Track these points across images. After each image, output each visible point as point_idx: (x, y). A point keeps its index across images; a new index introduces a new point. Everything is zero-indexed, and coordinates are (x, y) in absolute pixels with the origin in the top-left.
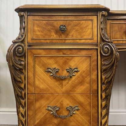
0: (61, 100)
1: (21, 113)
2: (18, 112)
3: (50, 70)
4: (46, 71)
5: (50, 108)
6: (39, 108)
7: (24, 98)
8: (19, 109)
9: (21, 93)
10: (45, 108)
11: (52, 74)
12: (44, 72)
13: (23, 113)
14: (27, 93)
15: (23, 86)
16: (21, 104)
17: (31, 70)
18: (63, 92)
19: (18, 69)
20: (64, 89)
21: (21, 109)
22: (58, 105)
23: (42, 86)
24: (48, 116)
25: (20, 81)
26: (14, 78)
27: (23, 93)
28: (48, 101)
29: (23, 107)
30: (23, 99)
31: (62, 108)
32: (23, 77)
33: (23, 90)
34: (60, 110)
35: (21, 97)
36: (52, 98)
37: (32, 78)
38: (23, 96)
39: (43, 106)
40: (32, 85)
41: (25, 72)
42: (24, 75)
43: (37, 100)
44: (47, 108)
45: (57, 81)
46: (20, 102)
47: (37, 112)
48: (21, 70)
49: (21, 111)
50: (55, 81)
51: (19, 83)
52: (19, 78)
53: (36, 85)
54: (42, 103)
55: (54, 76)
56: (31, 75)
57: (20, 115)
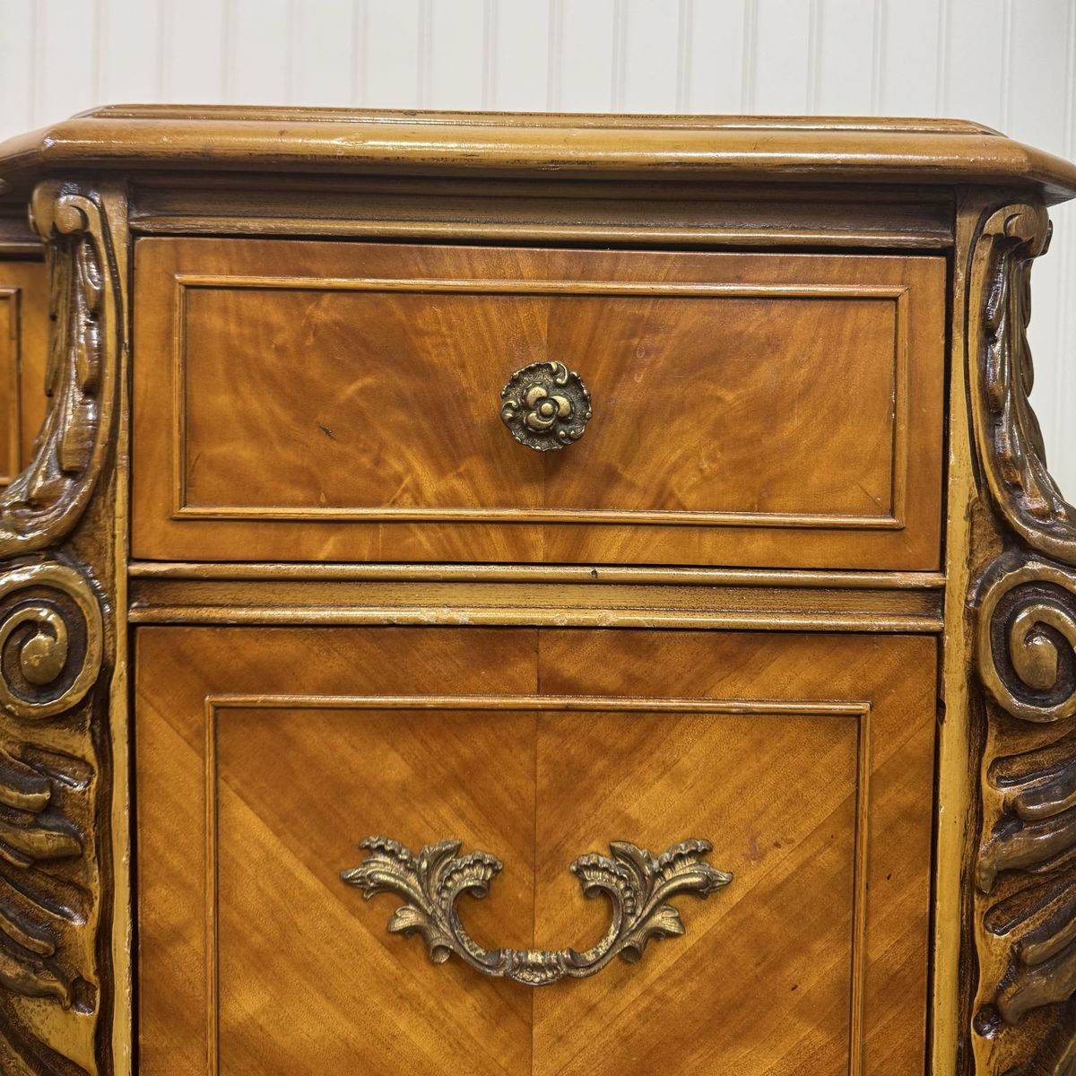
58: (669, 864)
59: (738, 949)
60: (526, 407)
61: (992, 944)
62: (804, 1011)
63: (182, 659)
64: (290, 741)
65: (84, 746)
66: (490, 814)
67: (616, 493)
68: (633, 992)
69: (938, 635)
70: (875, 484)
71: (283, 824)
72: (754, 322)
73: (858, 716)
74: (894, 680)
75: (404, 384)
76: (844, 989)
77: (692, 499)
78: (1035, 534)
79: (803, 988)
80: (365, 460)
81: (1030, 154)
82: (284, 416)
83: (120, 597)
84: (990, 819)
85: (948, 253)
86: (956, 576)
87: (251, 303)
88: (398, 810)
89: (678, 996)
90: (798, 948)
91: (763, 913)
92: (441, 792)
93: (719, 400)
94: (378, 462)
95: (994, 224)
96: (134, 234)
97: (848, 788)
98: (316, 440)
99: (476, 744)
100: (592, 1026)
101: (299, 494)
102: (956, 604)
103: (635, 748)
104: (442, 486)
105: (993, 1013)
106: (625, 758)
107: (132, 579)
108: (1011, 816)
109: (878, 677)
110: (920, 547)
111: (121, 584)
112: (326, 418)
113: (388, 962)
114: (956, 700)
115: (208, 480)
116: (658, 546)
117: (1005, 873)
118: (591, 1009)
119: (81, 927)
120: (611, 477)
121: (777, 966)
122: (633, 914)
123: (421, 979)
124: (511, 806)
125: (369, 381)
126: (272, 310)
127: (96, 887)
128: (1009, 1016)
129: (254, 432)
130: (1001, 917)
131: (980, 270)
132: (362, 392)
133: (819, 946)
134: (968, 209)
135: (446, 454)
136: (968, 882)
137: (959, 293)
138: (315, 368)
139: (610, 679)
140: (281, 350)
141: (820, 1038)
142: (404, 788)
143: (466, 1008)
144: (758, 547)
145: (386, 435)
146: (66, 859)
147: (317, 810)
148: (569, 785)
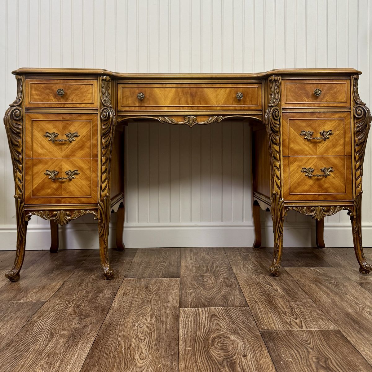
0: (60, 165)
1: (19, 178)
2: (15, 177)
3: (48, 134)
4: (44, 136)
5: (48, 173)
6: (37, 173)
7: (21, 162)
8: (16, 173)
9: (18, 157)
10: (43, 173)
11: (51, 139)
12: (42, 137)
13: (20, 178)
14: (25, 158)
15: (20, 150)
16: (18, 169)
17: (29, 135)
18: (62, 157)
19: (16, 132)
20: (63, 154)
21: (18, 173)
22: (57, 169)
23: (40, 151)
24: (46, 180)
25: (17, 145)
26: (12, 142)
27: (21, 157)
28: (46, 166)
29: (20, 172)
30: (21, 164)
31: (61, 173)
32: (20, 140)
33: (20, 154)
34: (59, 175)
35: (18, 161)
36: (50, 162)
37: (30, 143)
38: (21, 160)
39: (41, 171)
40: (30, 149)
41: (23, 136)
42: (22, 139)
43: (34, 165)
44: (45, 172)
45: (56, 146)
46: (17, 166)
47: (34, 177)
48: (18, 134)
49: (19, 176)
50: (54, 145)
51: (17, 147)
52: (16, 141)
53: (34, 149)
54: (40, 168)
55: (53, 140)
56: (28, 139)
57: (17, 179)
58: (328, 132)
59: (335, 140)
60: (317, 92)
61: (357, 139)
62: (340, 145)
63: (286, 115)
64: (295, 122)
65: (278, 123)
66: (312, 128)
67: (323, 101)
68: (325, 144)
69: (351, 112)
70: (345, 99)
71: (295, 130)
72: (334, 86)
73: (344, 119)
74: (347, 116)
75: (304, 92)
76: (344, 143)
77: (329, 101)
78: (359, 103)
79: (340, 143)
80: (301, 98)
81: (357, 71)
82: (294, 95)
83: (281, 110)
84: (356, 128)
85: (350, 79)
86: (352, 107)
87: (291, 85)
88: (304, 128)
89: (329, 144)
90: (340, 140)
91: (336, 137)
92: (308, 126)
93: (331, 92)
94: (302, 98)
95: (354, 77)
96: (282, 80)
97: (343, 125)
98: (297, 97)
99: (311, 122)
100: (322, 147)
101: (295, 101)
102: (352, 109)
103: (325, 122)
104: (307, 100)
105: (357, 145)
107: (282, 109)
108: (358, 127)
109: (345, 116)
110: (349, 104)
111: (281, 109)
112: (297, 95)
113: (304, 141)
114: (352, 117)
115: (288, 100)
116: (326, 105)
117: (358, 132)
118: (322, 145)
119: (278, 138)
120: (322, 99)
121: (338, 141)
122: (325, 136)
123: (307, 143)
124: (314, 128)
125: (301, 91)
126: (293, 86)
127: (279, 135)
128: (359, 144)
129: (292, 96)
130: (358, 136)
131: (353, 80)
132: (301, 92)
133: (341, 139)
134: (351, 76)
135: (308, 98)
136: (354, 133)
137: (351, 83)
138: (297, 91)
139: (323, 117)
140: (294, 89)
141: (342, 148)
142: (305, 126)
143: (311, 145)
144: (335, 105)
145: (303, 96)
146: (277, 132)
147: (297, 128)
148: (319, 126)
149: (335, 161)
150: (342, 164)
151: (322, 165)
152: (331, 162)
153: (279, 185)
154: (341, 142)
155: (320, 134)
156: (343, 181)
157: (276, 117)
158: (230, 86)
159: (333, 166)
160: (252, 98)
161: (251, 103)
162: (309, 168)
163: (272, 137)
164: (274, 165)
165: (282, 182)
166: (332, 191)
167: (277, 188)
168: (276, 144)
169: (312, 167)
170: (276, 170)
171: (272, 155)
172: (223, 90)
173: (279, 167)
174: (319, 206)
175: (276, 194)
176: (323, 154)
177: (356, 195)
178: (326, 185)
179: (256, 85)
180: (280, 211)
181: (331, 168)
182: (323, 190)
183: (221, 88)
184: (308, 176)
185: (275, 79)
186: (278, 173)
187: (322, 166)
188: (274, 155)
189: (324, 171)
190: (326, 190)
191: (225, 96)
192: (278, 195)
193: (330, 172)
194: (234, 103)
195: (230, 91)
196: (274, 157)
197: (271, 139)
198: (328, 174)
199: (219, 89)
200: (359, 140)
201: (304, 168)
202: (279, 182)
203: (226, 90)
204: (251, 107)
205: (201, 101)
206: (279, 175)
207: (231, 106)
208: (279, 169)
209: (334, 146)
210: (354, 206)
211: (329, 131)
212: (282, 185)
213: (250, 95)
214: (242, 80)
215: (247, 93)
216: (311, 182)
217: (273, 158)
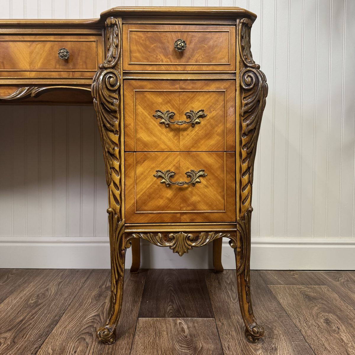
58: (198, 112)
59: (208, 126)
60: (178, 45)
61: (244, 124)
62: (218, 135)
63: (130, 85)
64: (145, 96)
65: (117, 96)
66: (173, 106)
67: (190, 61)
68: (193, 132)
69: (235, 80)
70: (226, 59)
71: (144, 108)
72: (209, 35)
73: (224, 92)
74: (229, 87)
75: (159, 45)
76: (223, 131)
77: (201, 61)
78: (249, 65)
79: (218, 131)
80: (155, 56)
81: (245, 10)
82: (144, 50)
83: (122, 75)
84: (243, 106)
85: (236, 25)
86: (237, 71)
87: (139, 34)
88: (161, 106)
89: (200, 132)
90: (217, 125)
91: (212, 121)
92: (166, 103)
93: (205, 47)
94: (157, 56)
95: (242, 21)
96: (123, 24)
97: (223, 102)
98: (148, 53)
99: (171, 97)
100: (188, 137)
101: (146, 61)
102: (237, 75)
103: (193, 97)
104: (166, 60)
105: (245, 134)
106: (192, 99)
107: (123, 73)
108: (246, 104)
109: (227, 86)
110: (232, 67)
111: (122, 73)
112: (149, 50)
113: (159, 128)
114: (238, 89)
115: (133, 59)
116: (195, 68)
117: (245, 112)
118: (188, 135)
119: (117, 123)
120: (189, 58)
121: (214, 128)
122: (193, 119)
123: (164, 130)
124: (176, 105)
125: (155, 44)
126: (141, 34)
127: (119, 117)
128: (247, 133)
129: (139, 52)
130: (246, 119)
131: (240, 27)
132: (154, 46)
133: (220, 125)
134: (238, 18)
135: (166, 55)
136: (240, 115)
137: (237, 32)
138: (148, 43)
139: (190, 87)
140: (143, 40)
141: (220, 138)
142: (161, 103)
143: (171, 134)
144: (211, 68)
145: (157, 52)
146: (115, 112)
147: (149, 106)
148: (184, 102)
149: (210, 160)
150: (219, 165)
151: (187, 165)
152: (202, 162)
153: (119, 198)
154: (219, 129)
155: (185, 117)
156: (220, 192)
157: (112, 86)
158: (52, 38)
159: (206, 167)
160: (86, 58)
161: (84, 67)
162: (167, 171)
163: (104, 120)
164: (110, 165)
165: (123, 193)
166: (203, 208)
167: (115, 203)
168: (112, 131)
169: (172, 170)
170: (114, 174)
171: (105, 150)
172: (39, 45)
173: (118, 169)
174: (181, 232)
175: (112, 212)
176: (190, 149)
177: (242, 214)
178: (195, 199)
179: (92, 38)
180: (119, 240)
181: (202, 171)
182: (189, 206)
183: (37, 43)
184: (165, 184)
185: (111, 24)
186: (116, 178)
187: (188, 168)
188: (108, 149)
189: (190, 176)
190: (194, 206)
191: (45, 54)
192: (116, 214)
193: (201, 178)
194: (58, 66)
195: (52, 48)
196: (109, 152)
197: (101, 122)
198: (198, 180)
199: (34, 44)
200: (248, 125)
201: (159, 171)
202: (117, 193)
203: (44, 46)
204: (86, 73)
205: (5, 63)
206: (117, 182)
207: (52, 70)
208: (119, 172)
209: (208, 135)
210: (238, 232)
211: (200, 111)
212: (123, 198)
213: (84, 54)
214: (70, 30)
215: (79, 50)
216: (169, 193)
217: (107, 154)
